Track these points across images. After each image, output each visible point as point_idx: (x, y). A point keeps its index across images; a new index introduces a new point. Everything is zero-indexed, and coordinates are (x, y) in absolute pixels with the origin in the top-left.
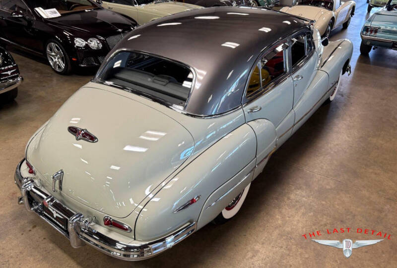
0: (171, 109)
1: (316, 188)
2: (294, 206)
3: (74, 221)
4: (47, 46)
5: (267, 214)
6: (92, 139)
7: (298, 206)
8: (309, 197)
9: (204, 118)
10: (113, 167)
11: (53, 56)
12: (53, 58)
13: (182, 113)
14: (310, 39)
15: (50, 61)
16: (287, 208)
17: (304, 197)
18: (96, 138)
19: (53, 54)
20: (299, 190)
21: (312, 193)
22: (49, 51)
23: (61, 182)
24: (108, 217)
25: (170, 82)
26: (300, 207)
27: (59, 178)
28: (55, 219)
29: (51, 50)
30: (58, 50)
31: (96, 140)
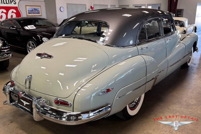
0: (97, 43)
1: (185, 104)
2: (172, 112)
3: (36, 101)
4: (27, 43)
5: (155, 116)
6: (50, 57)
7: (174, 112)
8: (181, 108)
9: (114, 47)
10: (60, 74)
11: (30, 48)
12: (30, 50)
13: (103, 45)
14: (172, 24)
15: (28, 51)
16: (168, 113)
17: (178, 108)
18: (52, 56)
19: (30, 47)
20: (174, 104)
21: (183, 106)
22: (28, 46)
23: (30, 82)
24: (57, 98)
25: (95, 36)
26: (176, 112)
27: (29, 80)
28: (24, 106)
29: (29, 45)
30: (33, 44)
31: (52, 57)
